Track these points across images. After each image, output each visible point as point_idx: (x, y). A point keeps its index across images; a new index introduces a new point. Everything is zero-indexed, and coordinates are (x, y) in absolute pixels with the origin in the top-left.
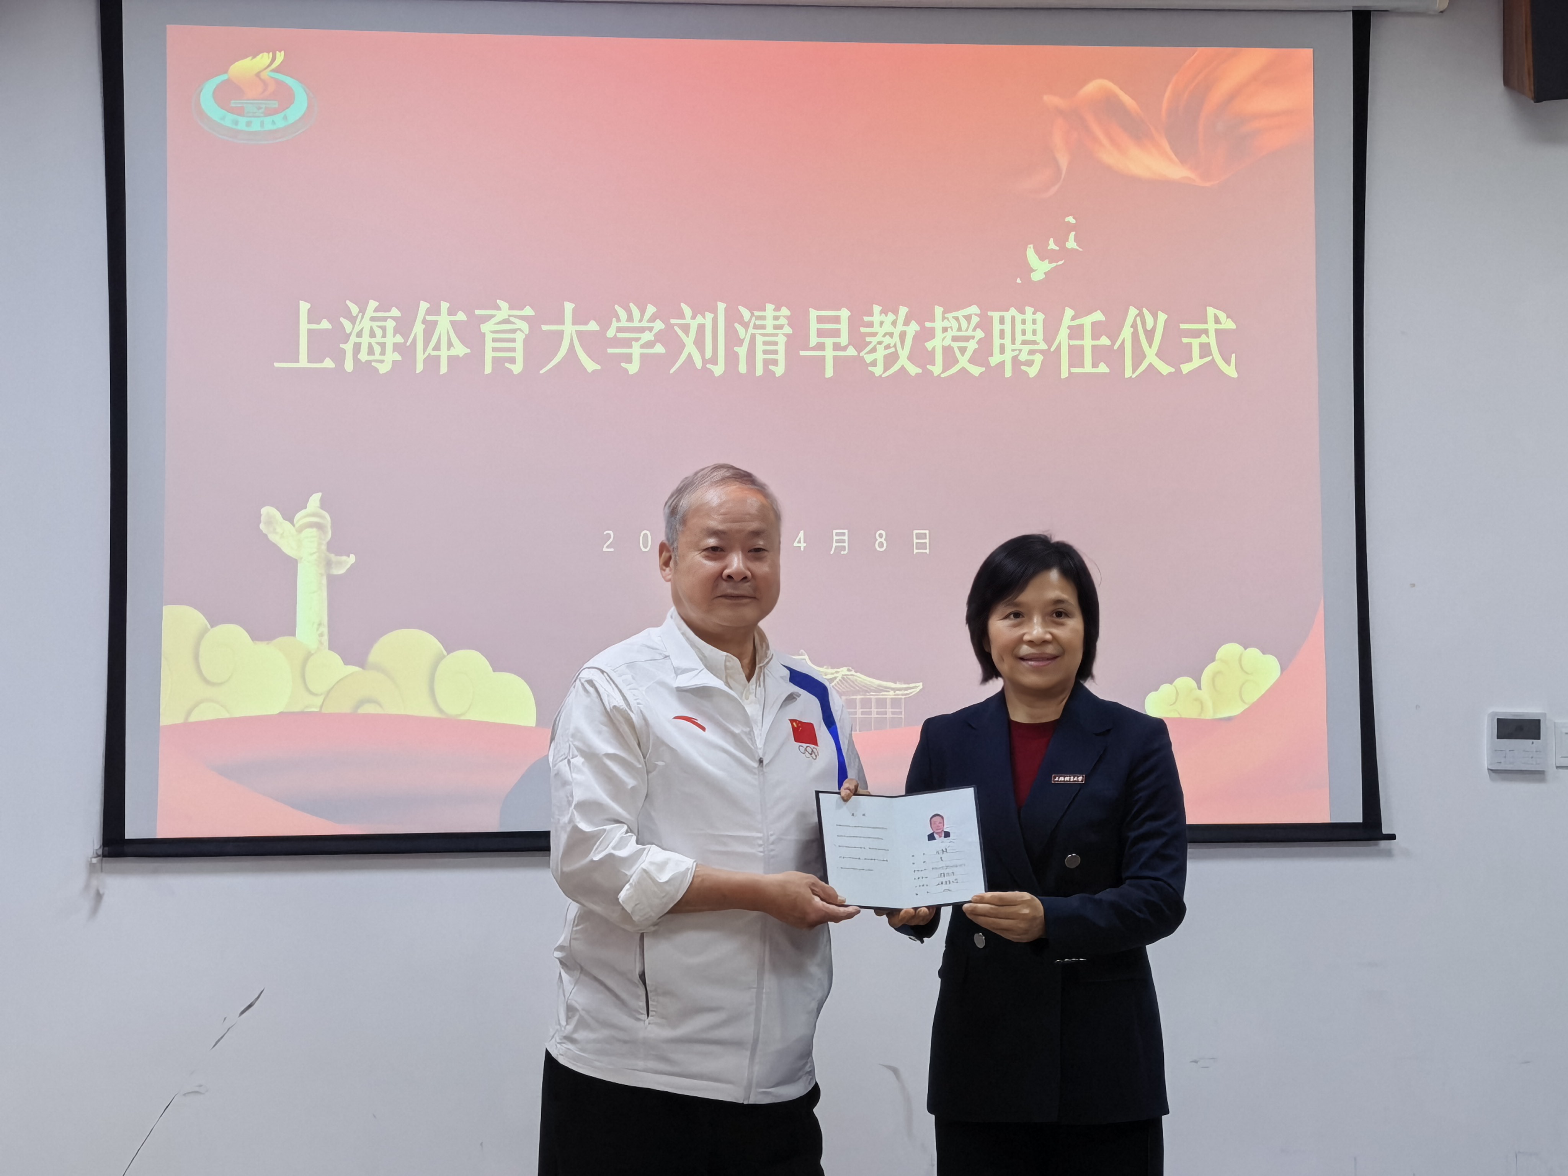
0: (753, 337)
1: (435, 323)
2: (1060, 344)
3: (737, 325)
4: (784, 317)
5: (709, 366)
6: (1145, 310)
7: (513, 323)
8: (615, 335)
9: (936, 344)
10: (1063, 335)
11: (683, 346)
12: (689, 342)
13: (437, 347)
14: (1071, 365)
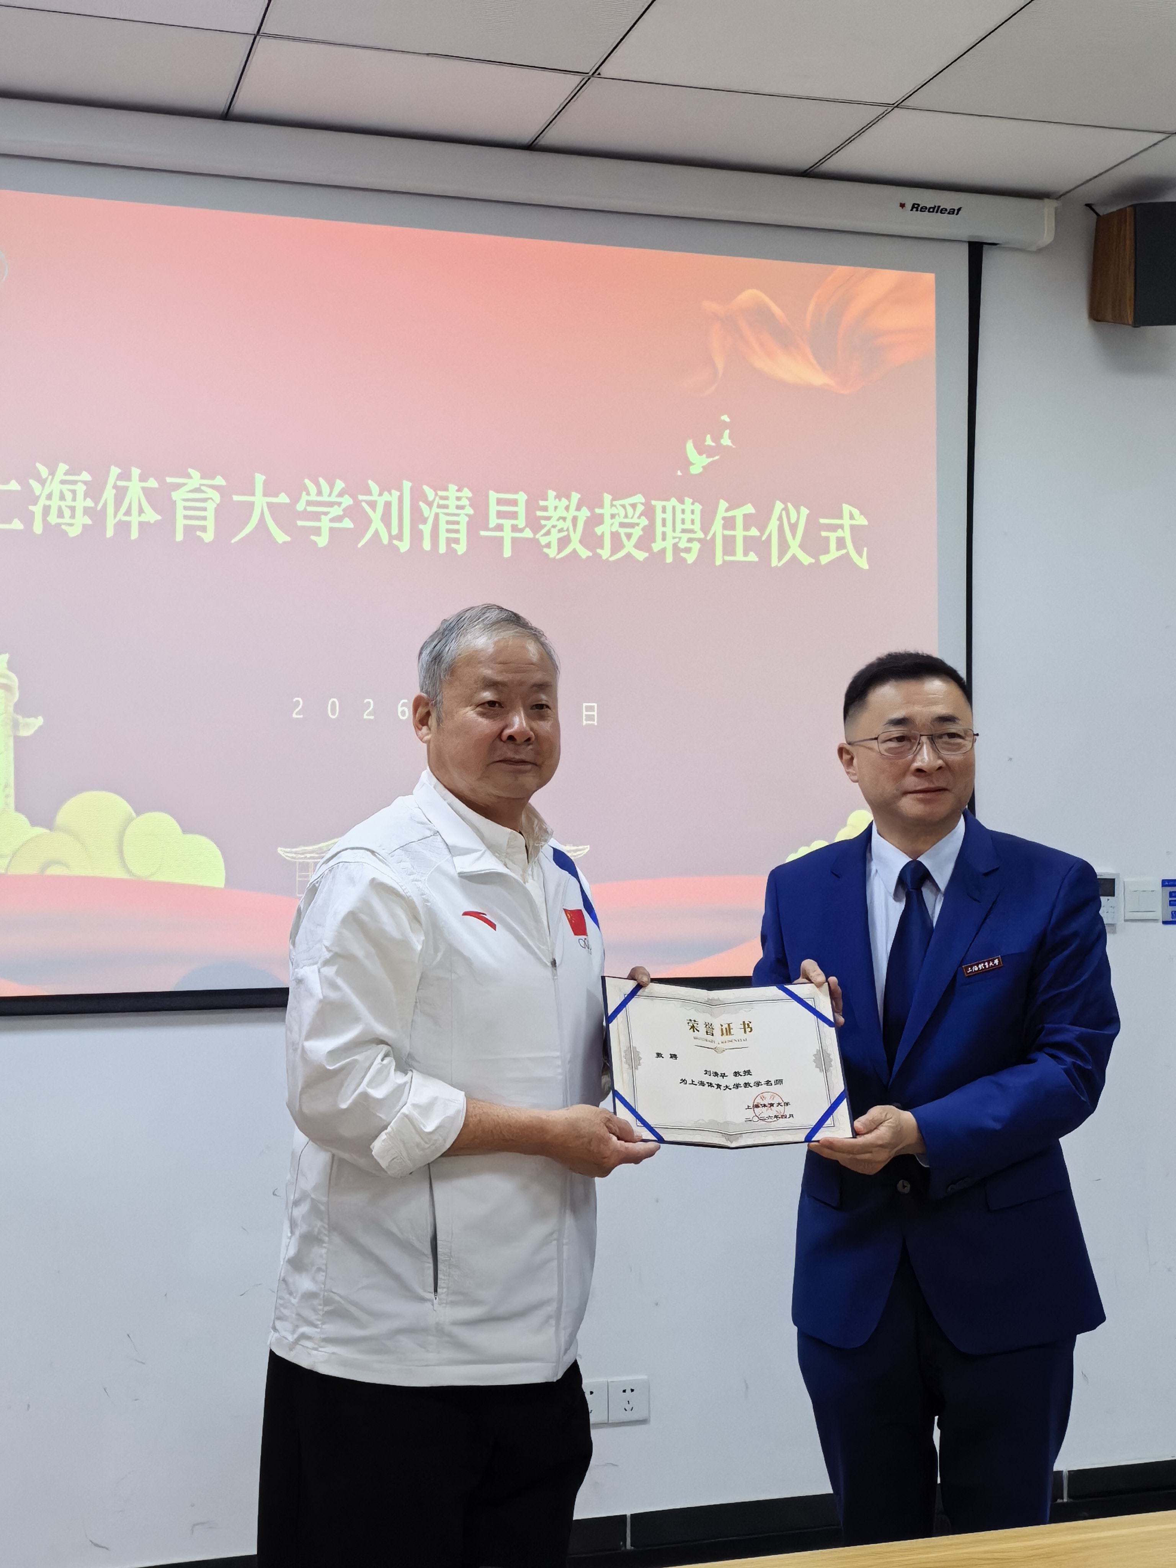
0: (437, 515)
1: (126, 489)
2: (714, 535)
3: (422, 504)
4: (467, 498)
5: (395, 542)
6: (789, 505)
7: (203, 492)
8: (305, 509)
9: (604, 530)
10: (717, 526)
11: (370, 521)
12: (376, 517)
13: (128, 513)
14: (725, 553)
